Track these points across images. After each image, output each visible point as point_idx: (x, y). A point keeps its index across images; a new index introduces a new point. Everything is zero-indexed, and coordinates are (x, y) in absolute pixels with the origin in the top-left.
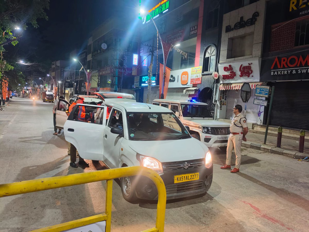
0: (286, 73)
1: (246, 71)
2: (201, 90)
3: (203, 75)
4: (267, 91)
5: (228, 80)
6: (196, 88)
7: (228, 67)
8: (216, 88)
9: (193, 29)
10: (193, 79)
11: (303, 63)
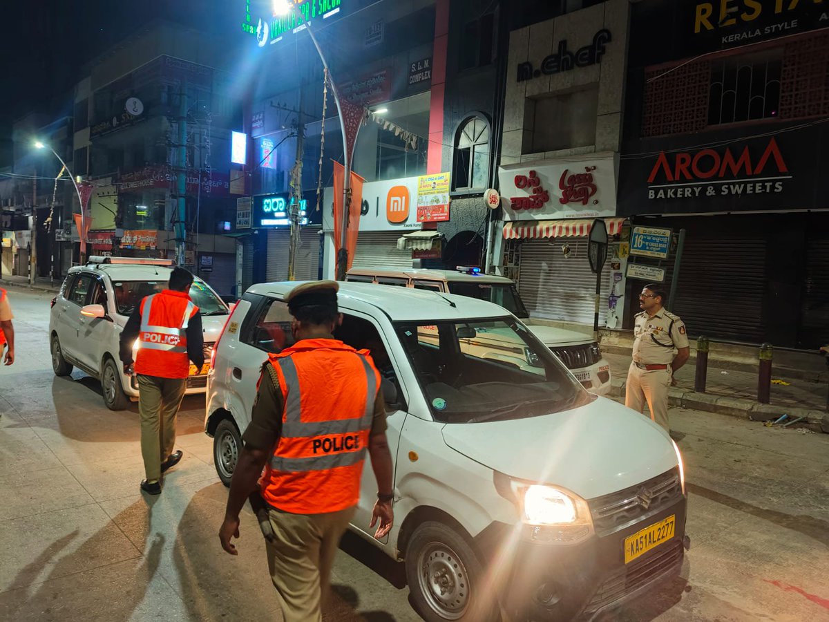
0: (688, 193)
1: (579, 189)
2: (449, 237)
3: (452, 197)
4: (665, 241)
5: (526, 211)
6: (433, 233)
7: (528, 176)
8: (494, 234)
9: (416, 67)
10: (425, 208)
11: (735, 169)
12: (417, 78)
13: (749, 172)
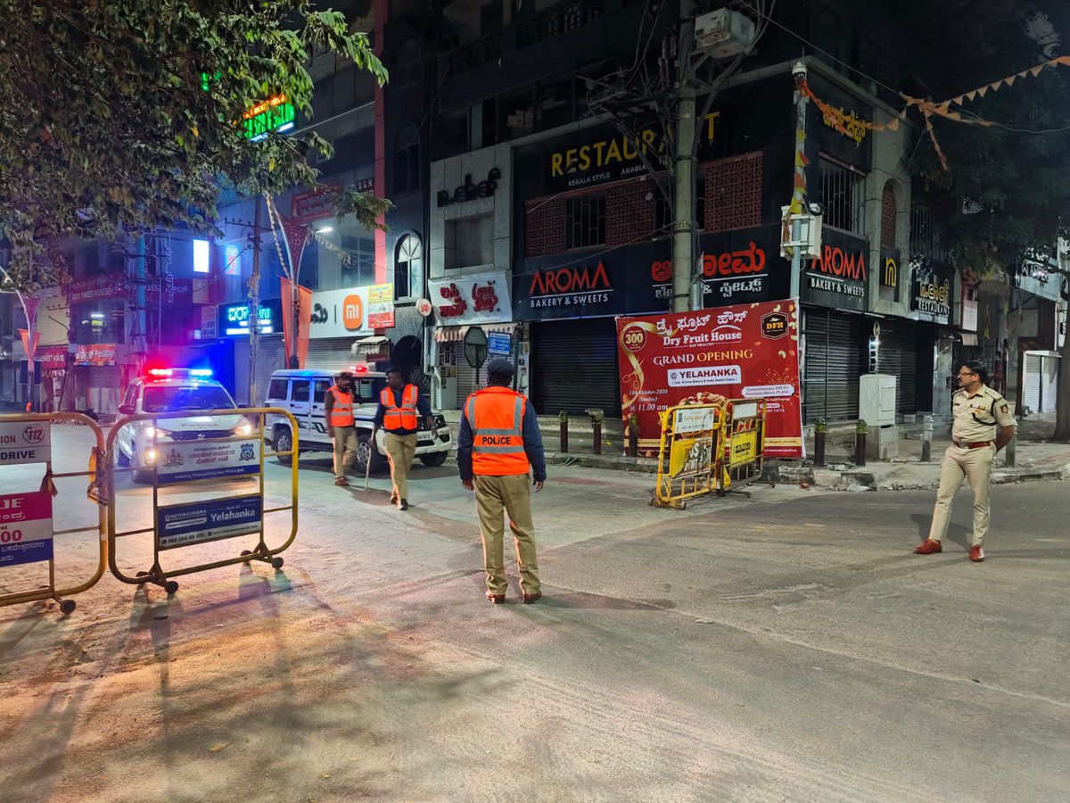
0: (554, 303)
1: (485, 299)
2: (395, 342)
3: (396, 306)
4: (507, 342)
6: (382, 338)
7: (449, 287)
9: (362, 186)
10: (375, 315)
11: (581, 285)
13: (589, 287)
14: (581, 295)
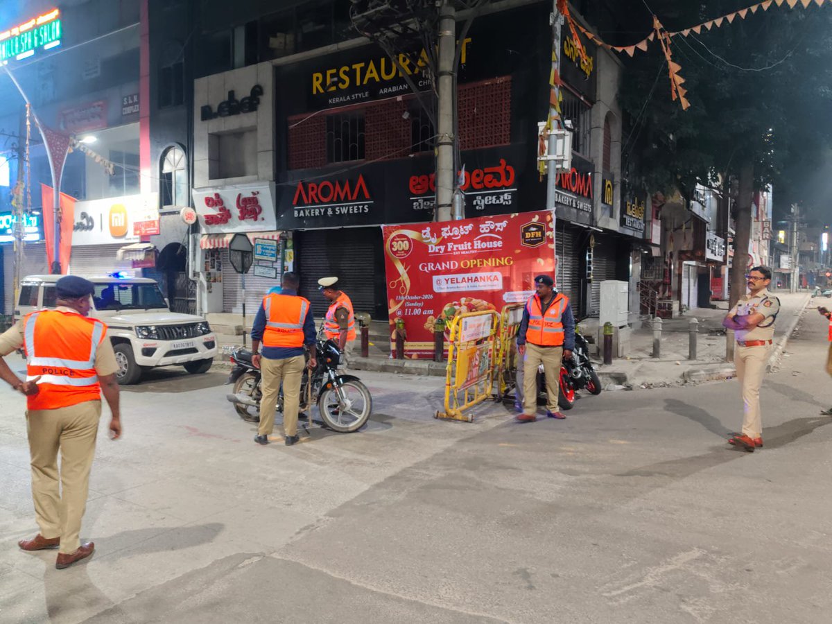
0: (317, 213)
1: (250, 208)
3: (162, 214)
4: (274, 248)
5: (217, 226)
6: (147, 245)
7: (214, 197)
8: (195, 245)
9: (128, 101)
10: (140, 223)
11: (342, 196)
12: (128, 110)
13: (350, 198)
14: (342, 206)
